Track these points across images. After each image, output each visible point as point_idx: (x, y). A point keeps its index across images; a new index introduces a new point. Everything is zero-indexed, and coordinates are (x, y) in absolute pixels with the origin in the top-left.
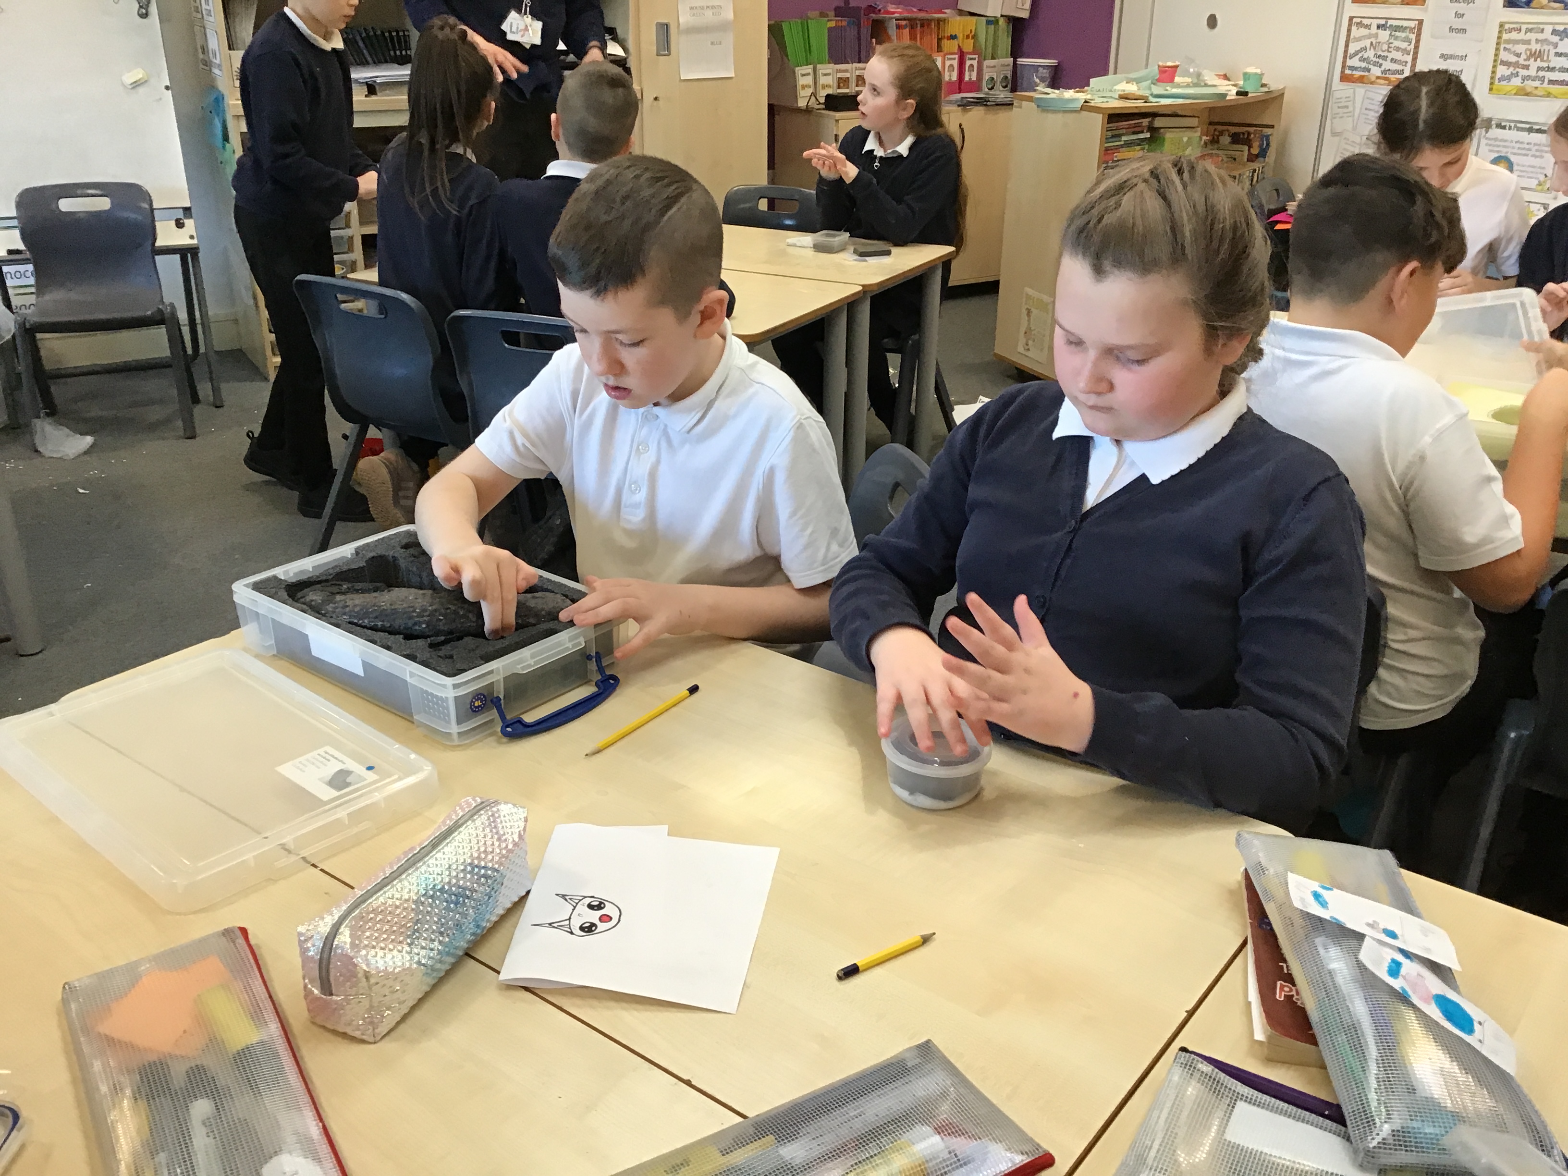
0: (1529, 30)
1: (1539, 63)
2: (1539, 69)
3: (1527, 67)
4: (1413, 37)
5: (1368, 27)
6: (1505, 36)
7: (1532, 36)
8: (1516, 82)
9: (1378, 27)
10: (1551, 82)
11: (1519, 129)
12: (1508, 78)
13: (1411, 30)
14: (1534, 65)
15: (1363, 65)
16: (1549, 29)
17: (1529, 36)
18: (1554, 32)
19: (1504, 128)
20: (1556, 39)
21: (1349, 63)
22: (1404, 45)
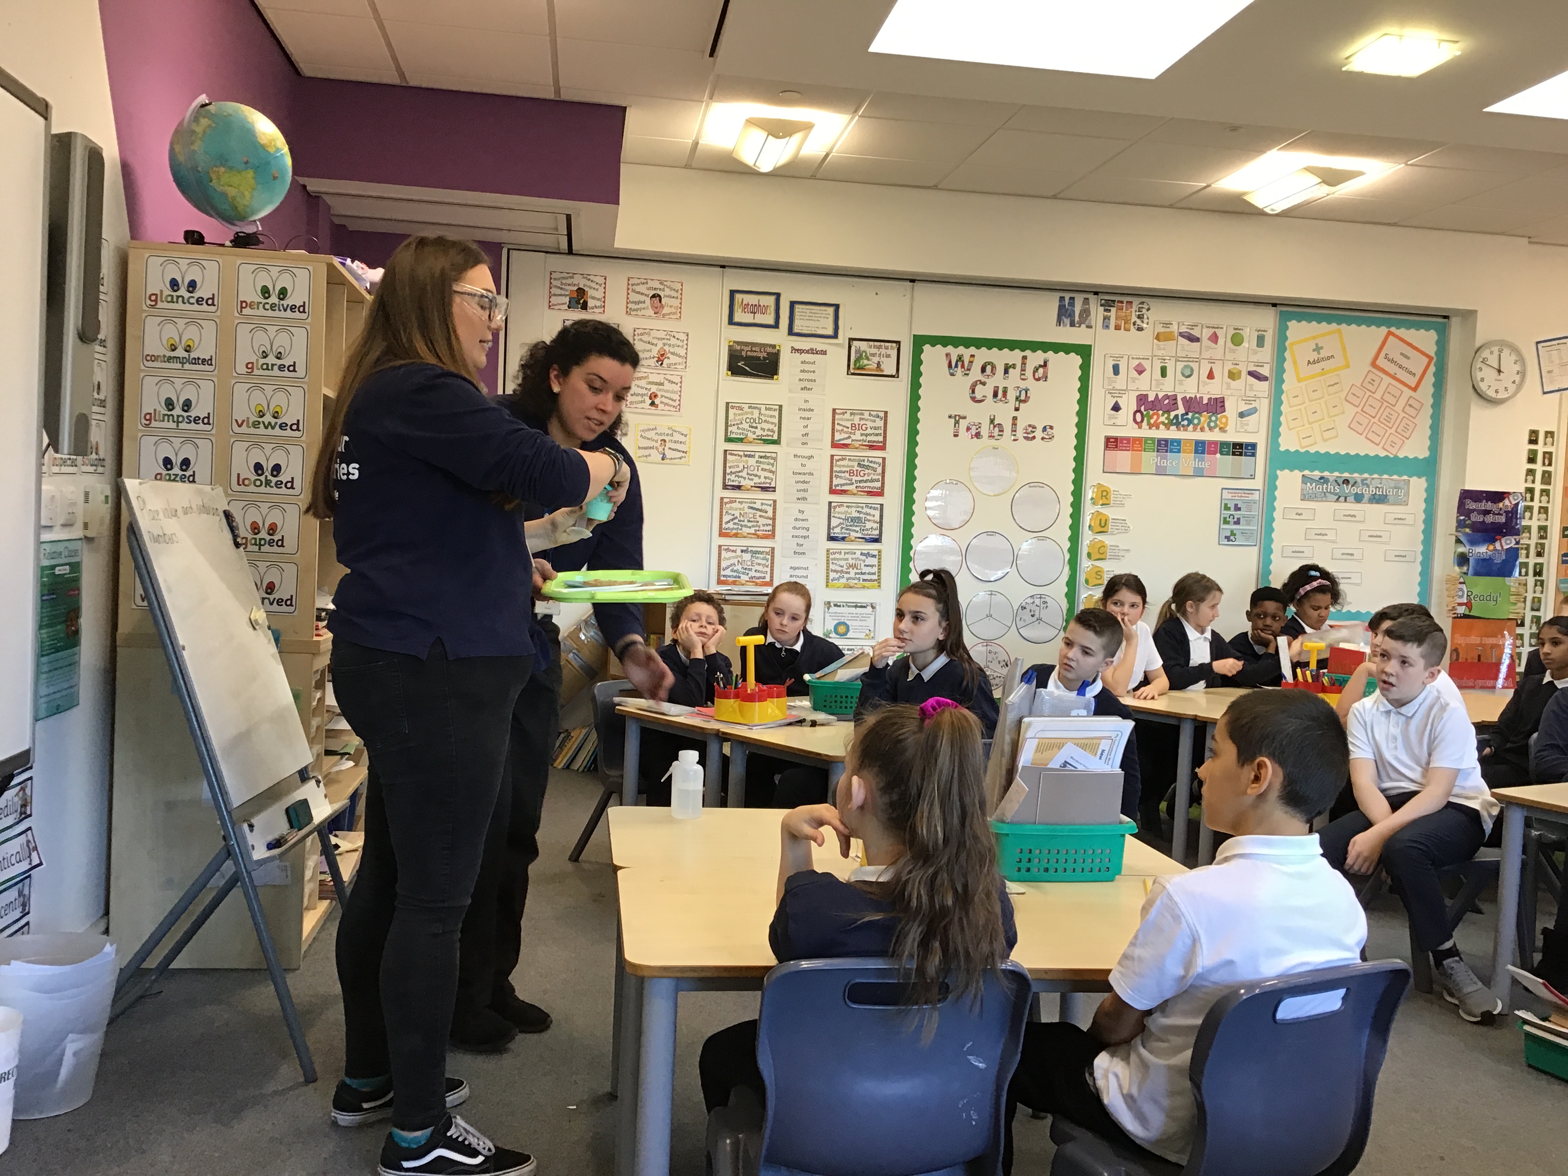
0: (845, 553)
1: (855, 570)
2: (856, 574)
3: (849, 573)
4: (769, 557)
5: (735, 551)
6: (831, 557)
7: (849, 556)
8: (843, 581)
9: (742, 551)
10: (864, 580)
11: (849, 606)
12: (838, 579)
13: (767, 553)
14: (852, 572)
15: (735, 574)
16: (858, 553)
17: (847, 556)
18: (862, 554)
19: (840, 606)
20: (864, 558)
21: (722, 573)
22: (764, 562)
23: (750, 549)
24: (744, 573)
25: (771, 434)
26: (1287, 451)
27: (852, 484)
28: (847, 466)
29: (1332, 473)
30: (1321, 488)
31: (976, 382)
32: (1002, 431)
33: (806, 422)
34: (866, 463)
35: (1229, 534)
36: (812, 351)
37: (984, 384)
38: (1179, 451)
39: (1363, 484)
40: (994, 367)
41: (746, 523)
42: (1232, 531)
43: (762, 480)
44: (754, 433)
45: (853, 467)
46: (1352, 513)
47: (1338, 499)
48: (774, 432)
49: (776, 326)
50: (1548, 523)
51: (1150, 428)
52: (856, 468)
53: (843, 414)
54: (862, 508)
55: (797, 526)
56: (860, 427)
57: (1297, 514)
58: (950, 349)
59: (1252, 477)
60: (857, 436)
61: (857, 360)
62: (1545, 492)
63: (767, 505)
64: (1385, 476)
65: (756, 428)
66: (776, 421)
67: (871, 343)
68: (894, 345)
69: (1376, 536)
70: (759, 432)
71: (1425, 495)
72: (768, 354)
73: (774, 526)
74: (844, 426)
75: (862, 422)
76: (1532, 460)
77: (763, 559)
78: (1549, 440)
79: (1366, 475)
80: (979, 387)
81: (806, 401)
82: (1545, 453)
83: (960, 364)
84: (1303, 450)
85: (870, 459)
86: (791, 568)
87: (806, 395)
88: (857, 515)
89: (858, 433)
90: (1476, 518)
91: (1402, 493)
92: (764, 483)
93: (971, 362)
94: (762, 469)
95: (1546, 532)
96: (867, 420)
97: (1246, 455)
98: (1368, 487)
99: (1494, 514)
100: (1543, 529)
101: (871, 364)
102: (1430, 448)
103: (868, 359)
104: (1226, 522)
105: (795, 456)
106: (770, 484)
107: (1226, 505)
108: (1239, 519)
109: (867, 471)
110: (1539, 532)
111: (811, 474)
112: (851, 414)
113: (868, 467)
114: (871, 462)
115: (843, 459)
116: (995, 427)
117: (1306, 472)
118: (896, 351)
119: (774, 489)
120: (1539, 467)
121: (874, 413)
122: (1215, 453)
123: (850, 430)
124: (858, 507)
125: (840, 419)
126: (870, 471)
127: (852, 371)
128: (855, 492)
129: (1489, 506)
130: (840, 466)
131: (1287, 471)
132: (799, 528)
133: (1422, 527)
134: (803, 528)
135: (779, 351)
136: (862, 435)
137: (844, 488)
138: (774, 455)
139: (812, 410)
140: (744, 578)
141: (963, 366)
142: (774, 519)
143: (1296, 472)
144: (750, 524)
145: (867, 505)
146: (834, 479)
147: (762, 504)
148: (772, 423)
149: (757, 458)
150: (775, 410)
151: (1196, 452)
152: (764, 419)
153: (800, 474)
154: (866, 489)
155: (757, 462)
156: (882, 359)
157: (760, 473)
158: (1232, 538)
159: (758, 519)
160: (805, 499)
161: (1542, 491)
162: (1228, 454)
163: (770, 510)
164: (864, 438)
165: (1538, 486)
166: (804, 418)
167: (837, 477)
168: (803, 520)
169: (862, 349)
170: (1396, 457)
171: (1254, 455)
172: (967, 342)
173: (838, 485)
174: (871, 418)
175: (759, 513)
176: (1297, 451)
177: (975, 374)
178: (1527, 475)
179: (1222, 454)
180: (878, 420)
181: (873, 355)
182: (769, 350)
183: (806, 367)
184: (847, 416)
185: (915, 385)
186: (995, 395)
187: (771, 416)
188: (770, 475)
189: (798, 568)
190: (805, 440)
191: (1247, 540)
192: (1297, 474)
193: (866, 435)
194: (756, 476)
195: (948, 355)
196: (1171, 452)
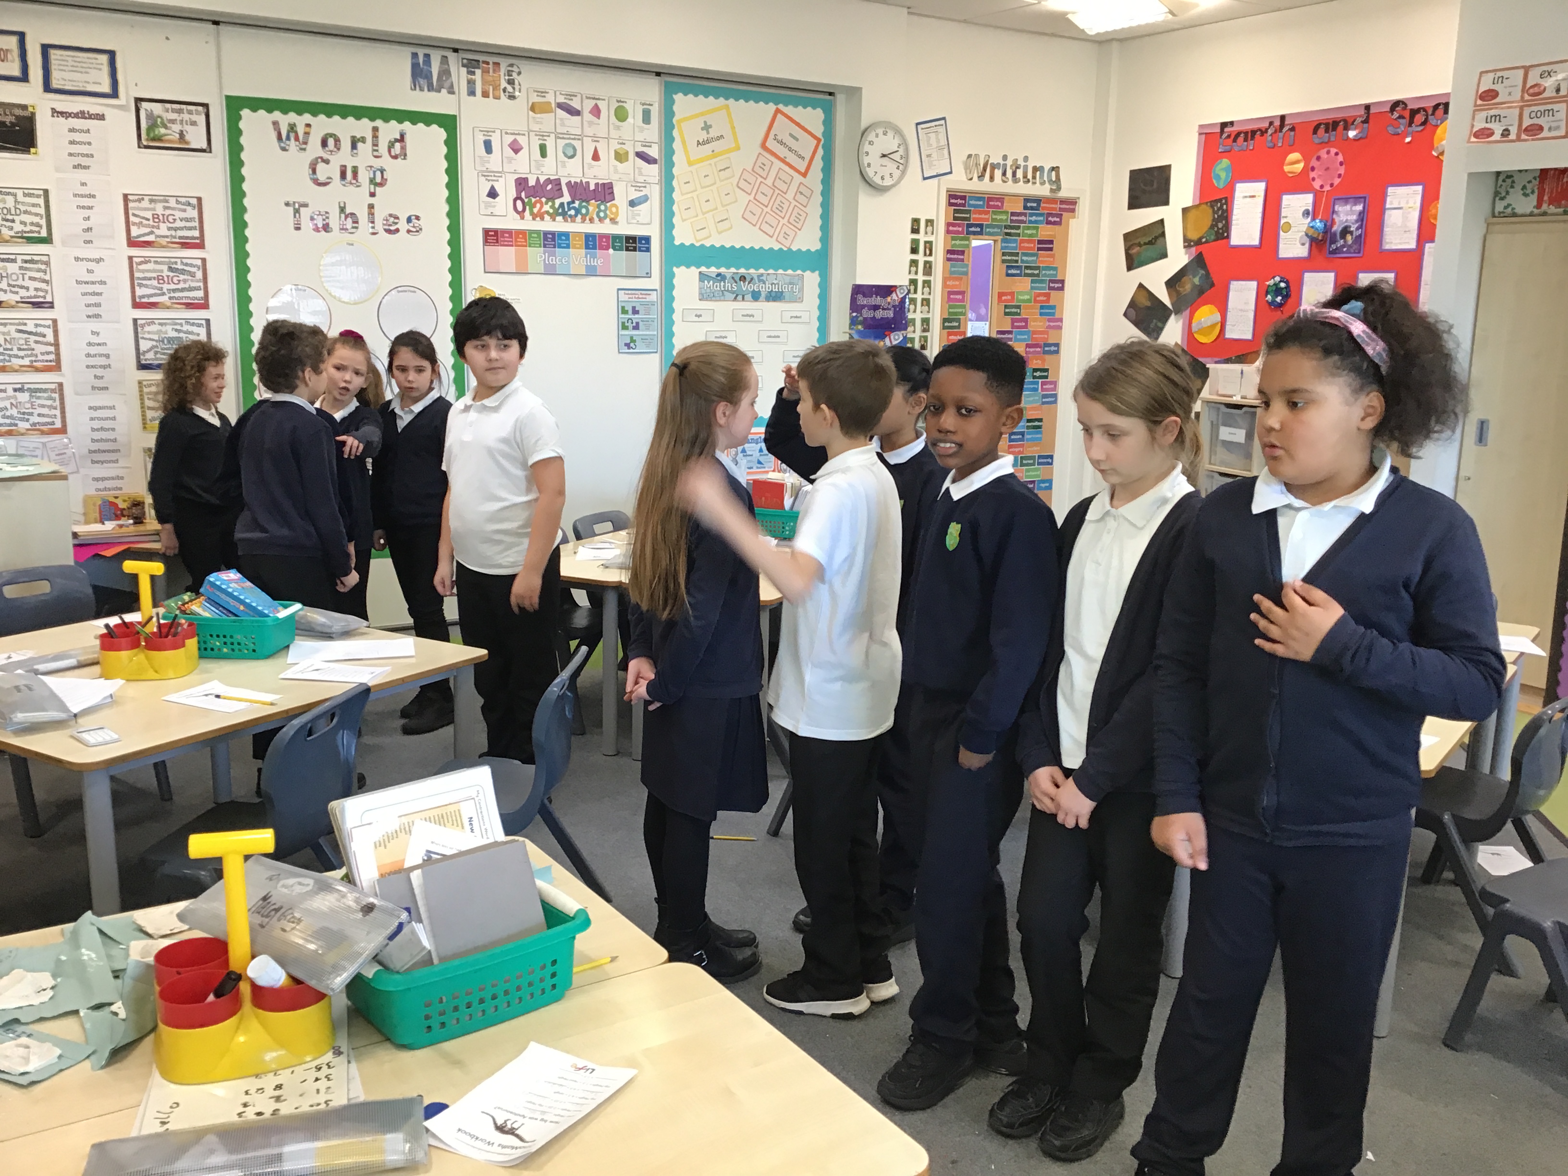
4: (56, 396)
5: (4, 391)
6: (146, 390)
13: (53, 391)
15: (8, 421)
23: (26, 386)
24: (22, 420)
25: (37, 229)
26: (682, 245)
27: (163, 294)
28: (154, 271)
29: (728, 268)
30: (719, 286)
31: (317, 159)
32: (357, 222)
33: (87, 213)
34: (180, 267)
35: (628, 341)
36: (82, 115)
37: (327, 162)
38: (568, 247)
39: (760, 281)
40: (337, 141)
41: (15, 352)
42: (632, 338)
43: (32, 293)
44: (11, 229)
45: (162, 271)
46: (750, 312)
47: (735, 298)
48: (41, 227)
49: (24, 78)
50: (930, 316)
51: (534, 219)
52: (166, 273)
53: (139, 201)
54: (181, 325)
55: (92, 353)
56: (165, 219)
57: (696, 316)
58: (277, 115)
59: (649, 275)
60: (163, 230)
61: (150, 129)
62: (927, 284)
63: (44, 326)
64: (781, 271)
65: (13, 221)
66: (42, 211)
67: (168, 106)
68: (200, 108)
69: (775, 337)
70: (18, 227)
71: (818, 291)
72: (17, 117)
73: (58, 355)
74: (144, 218)
75: (168, 212)
76: (914, 251)
77: (50, 398)
78: (929, 229)
79: (762, 271)
80: (321, 166)
81: (83, 184)
82: (926, 242)
83: (292, 135)
84: (698, 244)
85: (185, 261)
86: (90, 408)
87: (82, 175)
88: (175, 334)
89: (163, 227)
90: (867, 314)
91: (796, 289)
92: (35, 297)
93: (307, 134)
94: (31, 278)
95: (928, 325)
96: (173, 209)
97: (640, 251)
98: (764, 283)
99: (883, 309)
100: (926, 322)
101: (172, 134)
102: (821, 240)
103: (166, 127)
104: (625, 327)
105: (77, 259)
106: (44, 297)
107: (623, 308)
108: (637, 323)
109: (182, 277)
110: (922, 325)
111: (103, 283)
112: (151, 201)
113: (183, 272)
114: (186, 265)
115: (146, 262)
116: (346, 217)
117: (703, 269)
118: (203, 117)
119: (51, 305)
120: (921, 258)
121: (183, 200)
122: (607, 249)
123: (151, 222)
124: (176, 324)
125: (134, 208)
126: (186, 277)
127: (145, 143)
128: (169, 304)
129: (877, 300)
130: (143, 271)
131: (683, 268)
132: (95, 356)
133: (817, 324)
134: (101, 355)
135: (33, 114)
136: (169, 229)
137: (152, 300)
138: (45, 259)
139: (94, 196)
140: (23, 426)
141: (297, 139)
142: (56, 344)
143: (693, 268)
144: (21, 353)
145: (187, 321)
146: (137, 288)
147: (37, 325)
148: (37, 215)
149: (19, 263)
150: (38, 196)
151: (587, 247)
152: (23, 208)
153: (87, 283)
154: (184, 301)
155: (21, 268)
156: (188, 128)
157: (28, 283)
158: (632, 345)
159: (33, 345)
160: (97, 316)
161: (924, 282)
162: (621, 249)
163: (49, 333)
164: (173, 233)
165: (921, 278)
166: (83, 207)
167: (140, 285)
168: (99, 344)
169: (156, 113)
170: (790, 249)
171: (648, 250)
172: (300, 107)
173: (143, 297)
174: (180, 206)
175: (33, 338)
176: (692, 245)
177: (314, 149)
178: (911, 266)
179: (615, 249)
180: (189, 208)
181: (173, 121)
182: (19, 112)
183: (77, 137)
184: (145, 204)
185: (236, 163)
186: (343, 175)
187: (34, 205)
188: (43, 286)
189: (100, 408)
190: (88, 236)
191: (648, 346)
192: (694, 272)
193: (176, 229)
194: (22, 287)
195: (275, 124)
196: (560, 247)
